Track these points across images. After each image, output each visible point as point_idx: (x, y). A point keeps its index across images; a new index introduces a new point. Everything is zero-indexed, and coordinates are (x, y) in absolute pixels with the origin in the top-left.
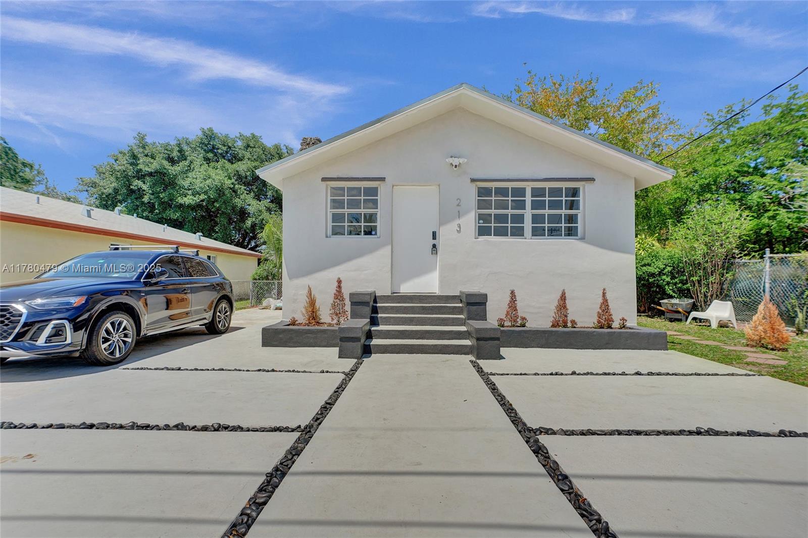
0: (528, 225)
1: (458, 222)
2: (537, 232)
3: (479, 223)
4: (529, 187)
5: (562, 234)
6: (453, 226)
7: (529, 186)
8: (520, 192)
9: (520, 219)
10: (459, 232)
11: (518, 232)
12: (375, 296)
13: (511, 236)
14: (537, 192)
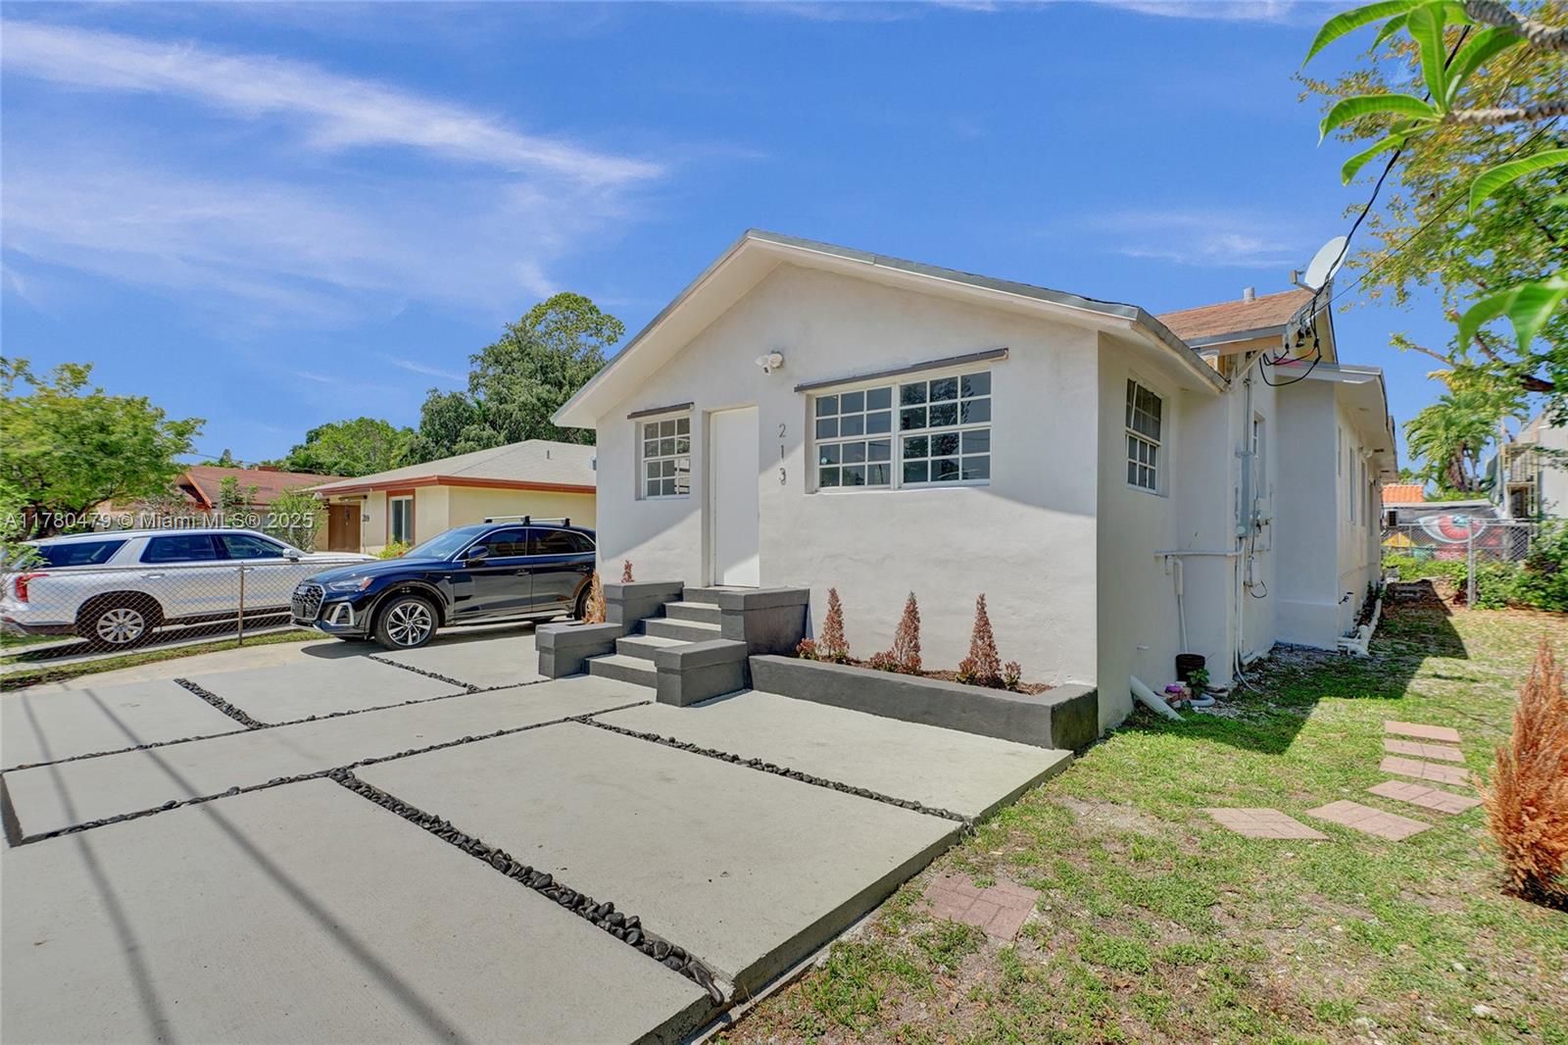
0: (897, 462)
1: (782, 464)
2: (913, 474)
3: (821, 464)
4: (895, 385)
5: (957, 474)
6: (775, 473)
7: (895, 383)
8: (881, 398)
9: (881, 449)
10: (784, 481)
11: (881, 477)
12: (681, 589)
13: (869, 484)
14: (911, 394)
